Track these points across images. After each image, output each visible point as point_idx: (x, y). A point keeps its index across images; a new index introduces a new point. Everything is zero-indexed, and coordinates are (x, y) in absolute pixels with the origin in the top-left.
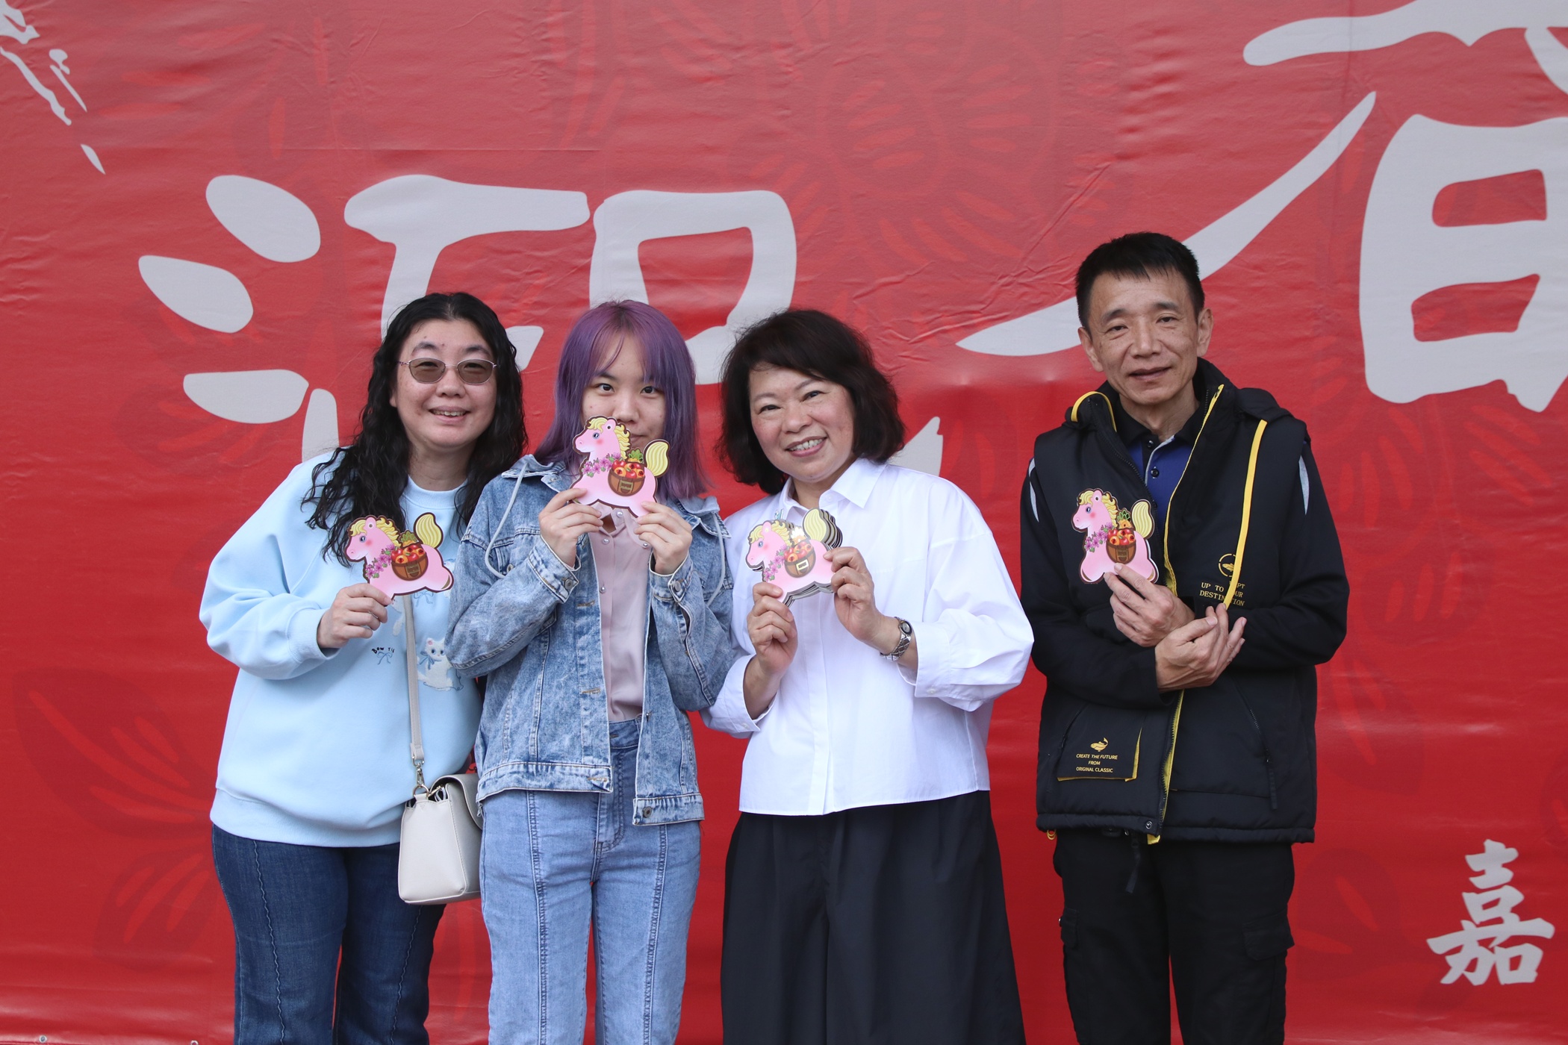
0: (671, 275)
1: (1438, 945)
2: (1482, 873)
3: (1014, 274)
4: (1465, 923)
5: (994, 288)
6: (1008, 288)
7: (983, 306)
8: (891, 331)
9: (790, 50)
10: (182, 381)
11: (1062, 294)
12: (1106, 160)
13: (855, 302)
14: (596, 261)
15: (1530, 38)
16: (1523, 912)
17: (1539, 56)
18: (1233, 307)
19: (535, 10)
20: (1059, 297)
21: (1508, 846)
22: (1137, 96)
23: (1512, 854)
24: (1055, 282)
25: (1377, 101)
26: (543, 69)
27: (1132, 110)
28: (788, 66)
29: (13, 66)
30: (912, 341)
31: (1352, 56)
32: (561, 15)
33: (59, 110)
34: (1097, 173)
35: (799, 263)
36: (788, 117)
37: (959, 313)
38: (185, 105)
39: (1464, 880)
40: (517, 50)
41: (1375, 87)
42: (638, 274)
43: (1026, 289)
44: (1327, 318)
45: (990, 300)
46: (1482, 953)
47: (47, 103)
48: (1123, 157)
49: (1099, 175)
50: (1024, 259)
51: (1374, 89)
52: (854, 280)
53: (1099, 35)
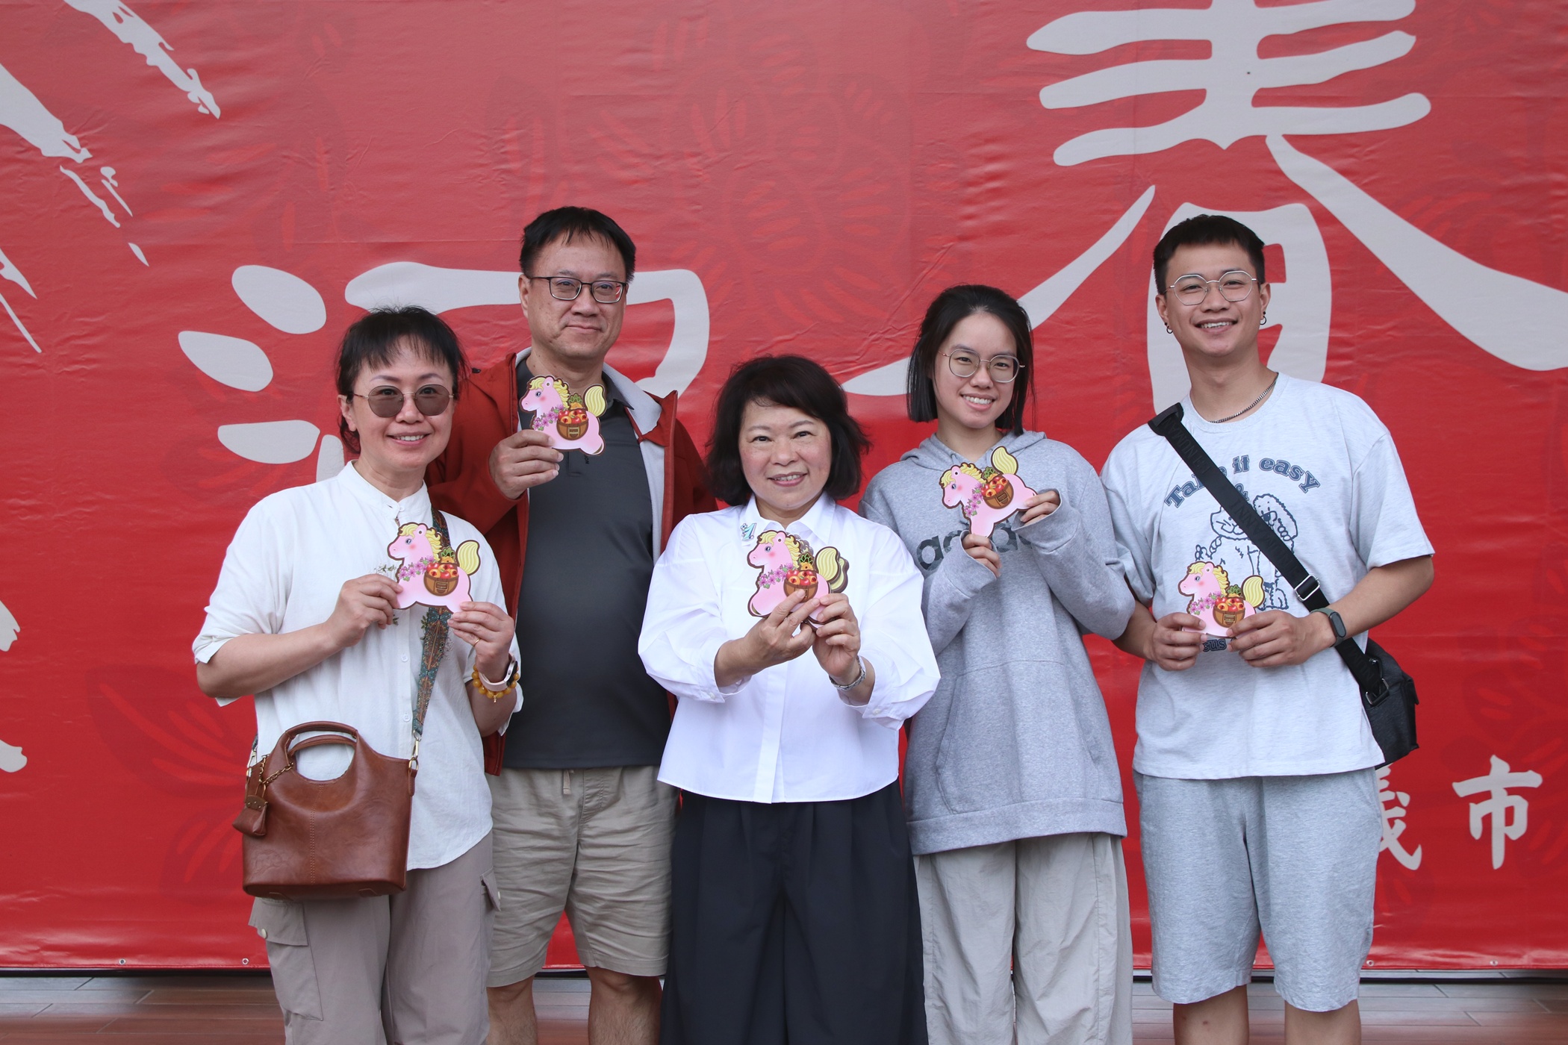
3: (882, 331)
5: (866, 343)
6: (877, 342)
7: (858, 357)
9: (700, 158)
10: (216, 431)
12: (951, 241)
15: (1268, 142)
17: (1276, 157)
18: (1051, 354)
19: (495, 129)
22: (972, 190)
25: (1156, 192)
26: (503, 176)
27: (970, 202)
28: (699, 170)
29: (71, 181)
31: (1137, 158)
32: (515, 133)
33: (109, 216)
34: (943, 251)
35: (711, 326)
36: (699, 211)
37: (840, 363)
38: (214, 209)
40: (481, 161)
41: (1154, 182)
43: (890, 343)
44: (1124, 361)
45: (863, 352)
47: (100, 211)
48: (963, 238)
49: (945, 253)
50: (889, 320)
51: (1153, 184)
52: (754, 339)
53: (941, 143)
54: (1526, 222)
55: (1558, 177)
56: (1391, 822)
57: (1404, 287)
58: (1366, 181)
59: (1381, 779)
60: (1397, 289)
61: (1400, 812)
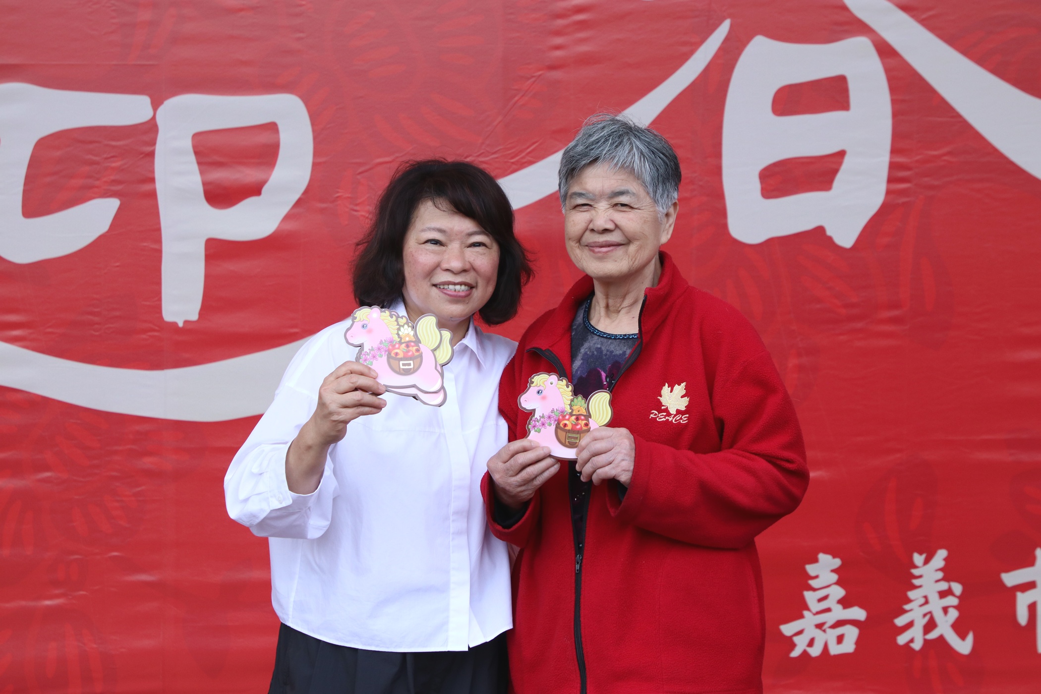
0: (216, 158)
1: (787, 629)
2: (817, 577)
3: (476, 154)
4: (806, 613)
11: (511, 169)
12: (539, 70)
13: (359, 177)
14: (159, 148)
16: (845, 603)
21: (834, 557)
22: (560, 22)
23: (837, 562)
24: (506, 160)
25: (732, 26)
27: (558, 33)
34: (533, 79)
35: (315, 148)
36: (302, 38)
39: (804, 582)
41: (729, 16)
42: (192, 158)
44: (701, 183)
46: (817, 633)
48: (552, 68)
49: (534, 82)
50: (482, 143)
51: (728, 18)
52: (357, 160)
56: (945, 610)
57: (958, 116)
59: (937, 570)
60: (951, 116)
61: (952, 601)
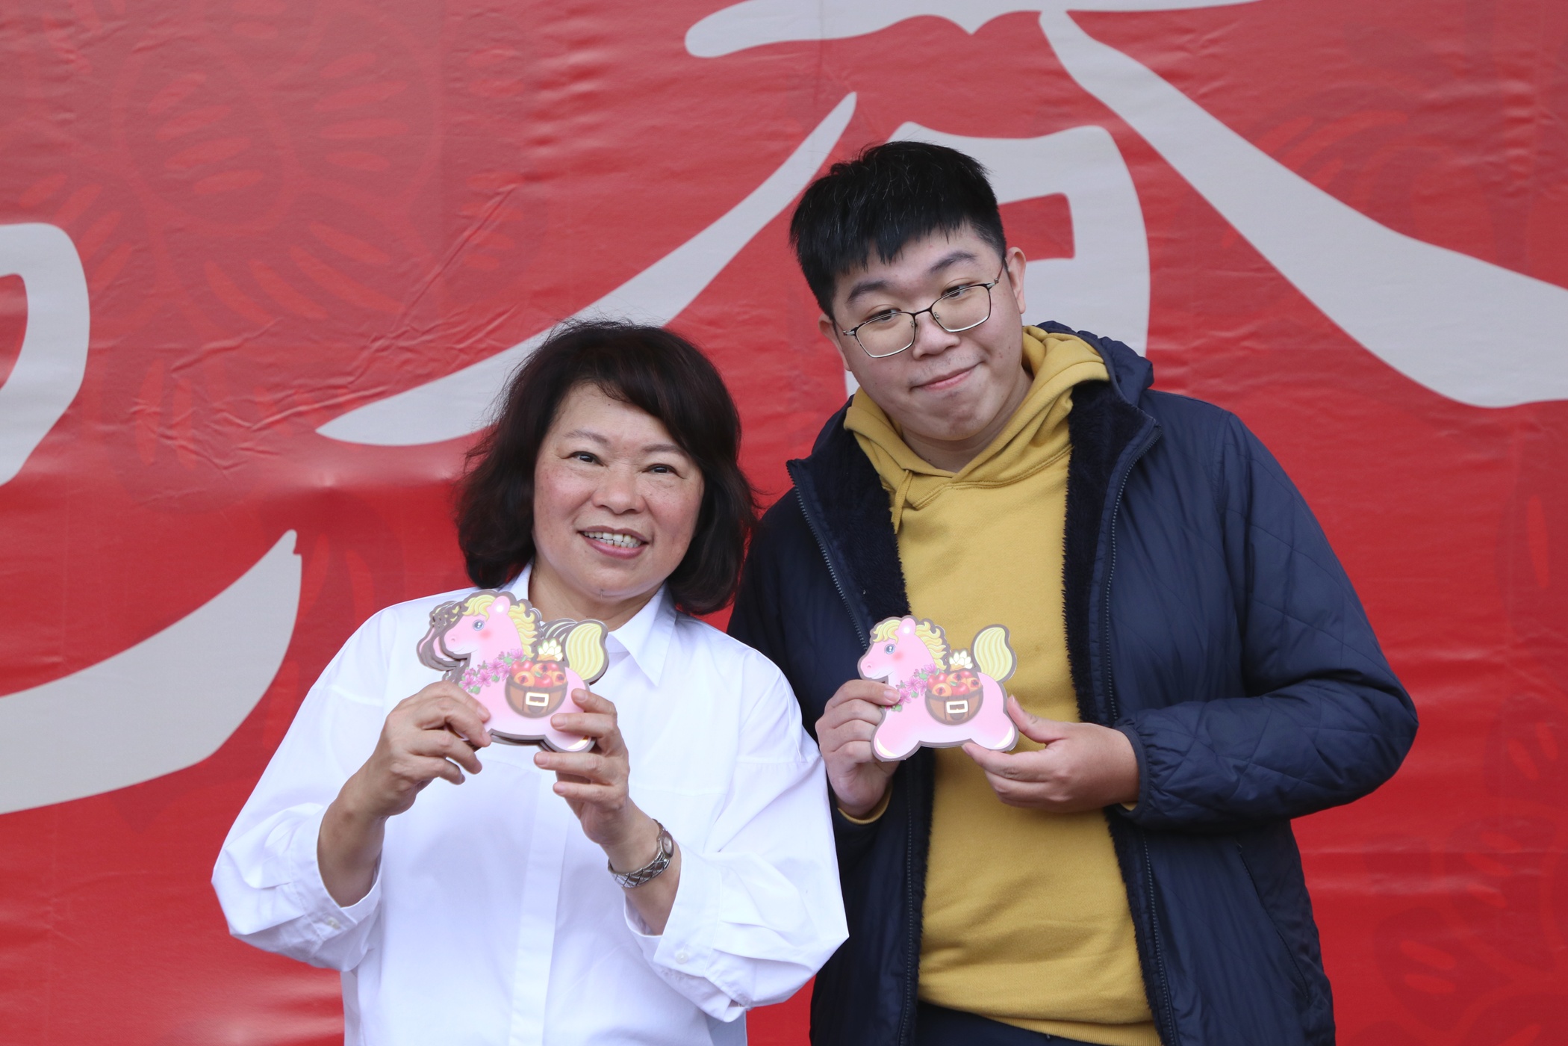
3: (394, 335)
5: (365, 354)
6: (384, 353)
7: (350, 379)
8: (226, 415)
9: (71, 30)
11: (458, 362)
12: (510, 183)
13: (175, 376)
15: (1043, 21)
17: (1058, 48)
20: (454, 365)
22: (548, 96)
24: (449, 345)
25: (859, 104)
27: (543, 115)
28: (69, 51)
30: (256, 427)
31: (825, 46)
34: (498, 199)
35: (92, 322)
36: (71, 122)
37: (320, 389)
41: (855, 87)
43: (408, 355)
44: (806, 388)
45: (360, 371)
48: (533, 178)
49: (501, 202)
50: (405, 315)
51: (854, 89)
52: (173, 346)
53: (494, 15)
54: (1466, 160)
55: (1518, 87)
57: (1267, 268)
58: (1204, 90)
60: (1259, 270)
